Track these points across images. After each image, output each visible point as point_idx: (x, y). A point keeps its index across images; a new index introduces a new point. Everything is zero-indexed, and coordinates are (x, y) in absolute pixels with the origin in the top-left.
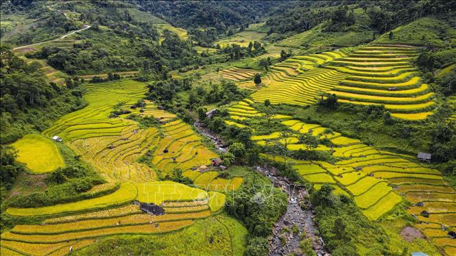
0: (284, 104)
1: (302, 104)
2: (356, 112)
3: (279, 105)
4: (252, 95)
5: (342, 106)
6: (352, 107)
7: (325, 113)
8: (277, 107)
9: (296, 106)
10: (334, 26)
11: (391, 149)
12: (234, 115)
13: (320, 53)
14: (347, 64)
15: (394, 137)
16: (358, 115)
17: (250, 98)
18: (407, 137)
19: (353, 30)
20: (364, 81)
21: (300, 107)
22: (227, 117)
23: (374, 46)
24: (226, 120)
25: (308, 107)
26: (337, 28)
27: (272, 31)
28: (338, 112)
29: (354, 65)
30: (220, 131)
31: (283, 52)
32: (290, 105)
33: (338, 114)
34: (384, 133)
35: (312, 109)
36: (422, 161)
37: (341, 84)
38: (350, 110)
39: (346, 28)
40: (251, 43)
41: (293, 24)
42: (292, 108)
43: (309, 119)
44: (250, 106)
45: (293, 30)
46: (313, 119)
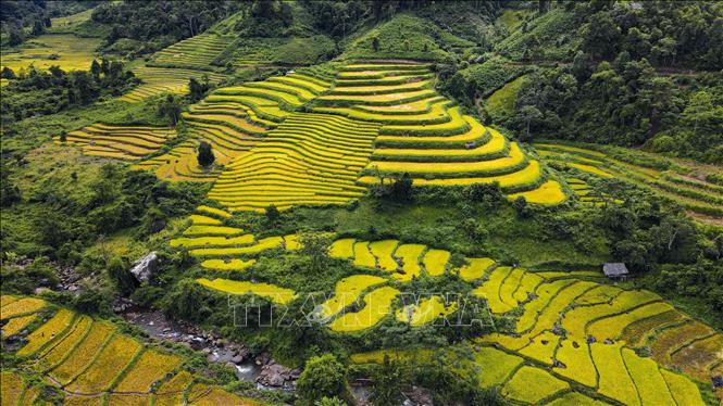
0: (303, 206)
1: (341, 201)
2: (454, 202)
3: (291, 211)
4: (211, 196)
5: (423, 194)
6: (443, 194)
7: (394, 213)
8: (291, 215)
9: (329, 206)
10: (260, 26)
11: (553, 266)
12: (206, 258)
13: (263, 80)
14: (352, 102)
15: (546, 241)
16: (460, 208)
17: (213, 204)
18: (568, 237)
19: (296, 35)
20: (415, 134)
21: (338, 207)
22: (197, 270)
23: (356, 63)
24: (197, 276)
25: (356, 205)
26: (268, 31)
27: (116, 36)
28: (419, 205)
29: (368, 104)
30: (206, 314)
31: (193, 83)
32: (316, 207)
33: (419, 211)
34: (525, 235)
35: (365, 208)
36: (614, 279)
37: (379, 145)
38: (441, 200)
39: (285, 31)
40: (95, 63)
41: (162, 20)
42: (324, 213)
43: (372, 231)
44: (227, 224)
45: (165, 32)
46: (380, 231)
